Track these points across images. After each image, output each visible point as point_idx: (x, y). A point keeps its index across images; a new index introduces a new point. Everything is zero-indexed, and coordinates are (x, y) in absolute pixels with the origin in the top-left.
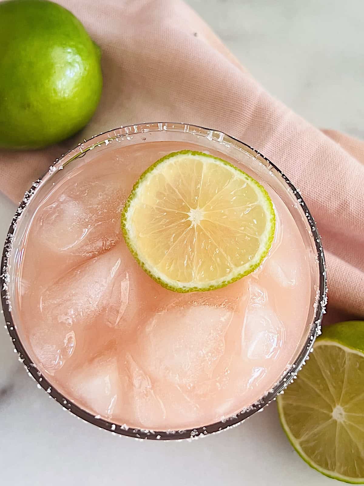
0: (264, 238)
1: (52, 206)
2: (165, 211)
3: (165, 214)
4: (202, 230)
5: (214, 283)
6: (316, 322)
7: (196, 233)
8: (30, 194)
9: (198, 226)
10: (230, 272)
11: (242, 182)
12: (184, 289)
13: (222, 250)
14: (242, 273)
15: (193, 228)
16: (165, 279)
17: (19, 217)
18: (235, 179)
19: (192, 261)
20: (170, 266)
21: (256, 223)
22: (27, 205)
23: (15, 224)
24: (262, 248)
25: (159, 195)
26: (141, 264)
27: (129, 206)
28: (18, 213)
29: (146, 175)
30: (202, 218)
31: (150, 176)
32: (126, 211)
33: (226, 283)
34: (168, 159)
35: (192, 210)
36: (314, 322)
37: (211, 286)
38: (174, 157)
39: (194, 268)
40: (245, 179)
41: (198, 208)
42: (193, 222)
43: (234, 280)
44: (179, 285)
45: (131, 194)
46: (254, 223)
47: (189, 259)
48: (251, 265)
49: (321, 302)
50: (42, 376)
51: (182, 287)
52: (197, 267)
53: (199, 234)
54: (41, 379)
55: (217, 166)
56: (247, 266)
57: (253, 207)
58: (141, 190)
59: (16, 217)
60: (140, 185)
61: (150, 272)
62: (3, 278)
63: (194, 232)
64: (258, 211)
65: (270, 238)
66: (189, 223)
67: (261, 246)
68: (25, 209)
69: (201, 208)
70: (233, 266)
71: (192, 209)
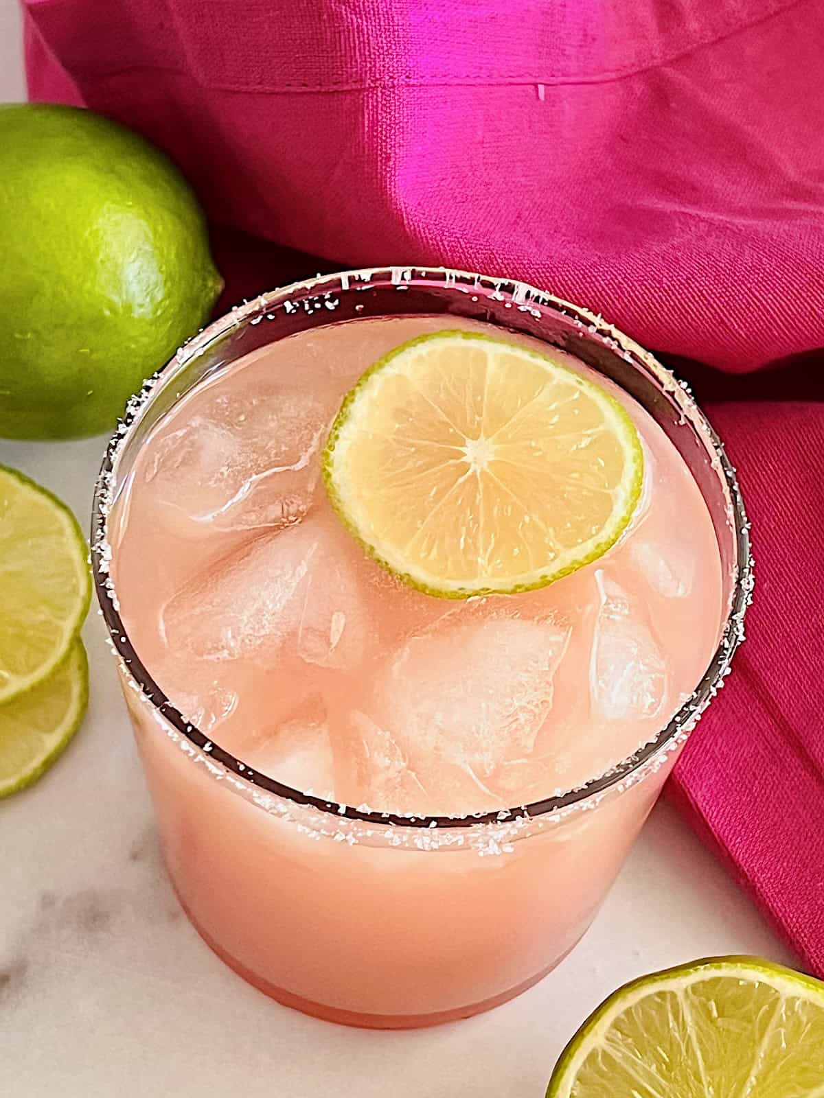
0: (623, 492)
1: (177, 436)
2: (412, 445)
3: (413, 449)
4: (491, 480)
5: (524, 579)
6: (734, 617)
7: (481, 486)
8: (140, 400)
9: (483, 473)
10: (555, 558)
11: (571, 389)
12: (461, 592)
13: (536, 518)
14: (580, 558)
15: (474, 476)
16: (420, 574)
17: (121, 441)
18: (554, 382)
19: (475, 537)
20: (429, 550)
21: (603, 464)
22: (135, 419)
23: (113, 453)
24: (619, 511)
25: (399, 414)
26: (367, 549)
27: (337, 437)
28: (119, 434)
29: (370, 378)
30: (492, 458)
31: (377, 380)
32: (332, 447)
33: (549, 578)
34: (414, 346)
35: (469, 442)
36: (730, 618)
37: (519, 586)
38: (427, 343)
39: (481, 551)
40: (575, 384)
41: (482, 438)
42: (473, 465)
43: (565, 573)
44: (452, 585)
45: (340, 412)
46: (599, 464)
47: (468, 534)
48: (596, 544)
49: (742, 582)
50: (189, 724)
51: (455, 589)
52: (486, 550)
53: (486, 487)
54: (189, 729)
55: (516, 359)
56: (590, 546)
57: (595, 437)
58: (360, 407)
59: (116, 442)
60: (358, 396)
61: (386, 563)
62: (99, 551)
63: (477, 483)
64: (606, 443)
65: (632, 493)
66: (464, 468)
67: (616, 508)
68: (131, 427)
69: (487, 437)
70: (559, 547)
71: (470, 440)
